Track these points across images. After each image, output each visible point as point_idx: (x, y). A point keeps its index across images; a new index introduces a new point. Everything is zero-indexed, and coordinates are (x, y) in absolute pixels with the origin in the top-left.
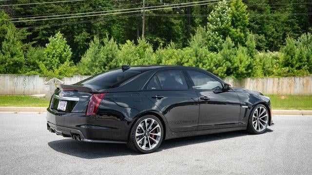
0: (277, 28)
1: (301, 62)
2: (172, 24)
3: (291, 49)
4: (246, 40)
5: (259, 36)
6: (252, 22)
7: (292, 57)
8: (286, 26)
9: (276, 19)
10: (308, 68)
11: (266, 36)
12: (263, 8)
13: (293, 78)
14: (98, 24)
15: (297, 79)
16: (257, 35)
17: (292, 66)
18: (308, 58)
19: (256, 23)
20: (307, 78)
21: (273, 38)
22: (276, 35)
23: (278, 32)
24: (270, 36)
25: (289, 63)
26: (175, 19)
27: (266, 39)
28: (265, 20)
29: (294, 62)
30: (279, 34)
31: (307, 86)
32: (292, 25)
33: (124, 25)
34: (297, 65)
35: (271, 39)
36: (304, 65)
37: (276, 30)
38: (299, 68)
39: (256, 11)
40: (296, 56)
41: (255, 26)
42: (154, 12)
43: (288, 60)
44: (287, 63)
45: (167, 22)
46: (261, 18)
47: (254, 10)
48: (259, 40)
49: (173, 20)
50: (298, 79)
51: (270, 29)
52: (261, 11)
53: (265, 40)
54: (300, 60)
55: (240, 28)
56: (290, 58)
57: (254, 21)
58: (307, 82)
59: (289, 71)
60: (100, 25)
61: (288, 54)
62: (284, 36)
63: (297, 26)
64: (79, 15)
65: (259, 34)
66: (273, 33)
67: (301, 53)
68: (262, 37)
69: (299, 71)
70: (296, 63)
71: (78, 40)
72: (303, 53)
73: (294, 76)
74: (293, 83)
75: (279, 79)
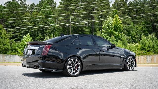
0: (137, 33)
1: (150, 48)
2: (85, 31)
3: (144, 42)
4: (122, 37)
5: (128, 37)
6: (124, 30)
7: (145, 46)
8: (141, 32)
9: (136, 28)
10: (154, 51)
12: (130, 23)
13: (146, 56)
14: (48, 31)
15: (148, 57)
16: (127, 36)
17: (145, 50)
18: (153, 46)
19: (127, 31)
20: (153, 56)
21: (135, 38)
22: (136, 36)
23: (137, 35)
24: (133, 37)
25: (144, 49)
26: (86, 28)
27: (131, 38)
28: (131, 29)
29: (146, 48)
30: (138, 36)
31: (153, 60)
32: (144, 31)
33: (60, 32)
34: (148, 50)
35: (134, 38)
36: (151, 49)
37: (136, 34)
38: (149, 51)
39: (126, 25)
40: (147, 45)
41: (126, 32)
42: (76, 25)
43: (143, 47)
44: (142, 48)
45: (82, 30)
46: (129, 28)
47: (125, 24)
48: (128, 39)
49: (85, 29)
50: (149, 56)
51: (133, 33)
52: (128, 25)
53: (131, 39)
54: (149, 47)
55: (119, 32)
56: (144, 46)
57: (125, 30)
58: (153, 58)
59: (144, 53)
60: (49, 32)
61: (143, 44)
62: (141, 37)
63: (147, 32)
64: (38, 27)
65: (128, 36)
66: (135, 35)
67: (149, 43)
68: (129, 37)
69: (149, 53)
70: (147, 49)
71: (37, 39)
72: (151, 43)
73: (146, 55)
74: (146, 58)
75: (139, 56)
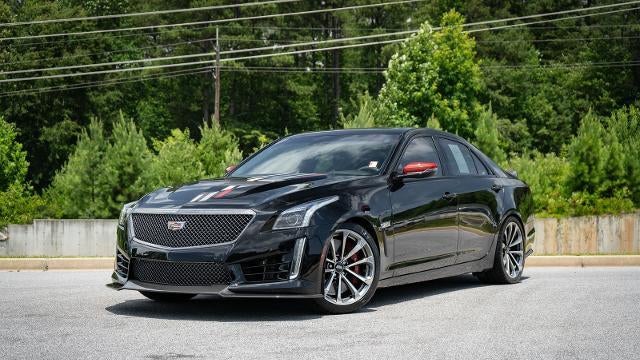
0: (558, 103)
1: (613, 178)
2: (293, 95)
3: (590, 149)
4: (474, 127)
5: (514, 123)
6: (493, 89)
7: (590, 169)
8: (578, 97)
9: (553, 80)
10: (630, 193)
11: (530, 123)
12: (520, 54)
13: (594, 218)
14: (102, 99)
15: (604, 221)
16: (508, 121)
17: (591, 190)
18: (630, 169)
19: (507, 92)
20: (629, 217)
21: (548, 127)
22: (554, 120)
23: (559, 113)
24: (540, 124)
25: (584, 183)
26: (299, 82)
27: (530, 131)
28: (526, 84)
29: (597, 180)
30: (563, 117)
31: (630, 239)
32: (591, 93)
33: (168, 101)
34: (603, 188)
35: (544, 131)
36: (620, 186)
37: (555, 108)
38: (608, 193)
39: (504, 61)
40: (602, 165)
41: (501, 97)
42: (247, 63)
43: (582, 174)
44: (579, 182)
45: (280, 91)
46: (518, 79)
47: (498, 59)
48: (512, 135)
49: (292, 86)
50: (607, 219)
51: (540, 105)
52: (514, 60)
53: (527, 134)
54: (611, 174)
55: (459, 98)
56: (586, 171)
57: (499, 87)
58: (630, 227)
59: (584, 204)
60: (108, 101)
61: (581, 161)
62: (576, 122)
64: (53, 73)
65: (512, 118)
66: (548, 115)
67: (612, 156)
68: (520, 126)
69: (607, 202)
70: (601, 182)
71: (51, 139)
72: (617, 157)
73: (597, 214)
74: (594, 230)
75: (558, 221)
